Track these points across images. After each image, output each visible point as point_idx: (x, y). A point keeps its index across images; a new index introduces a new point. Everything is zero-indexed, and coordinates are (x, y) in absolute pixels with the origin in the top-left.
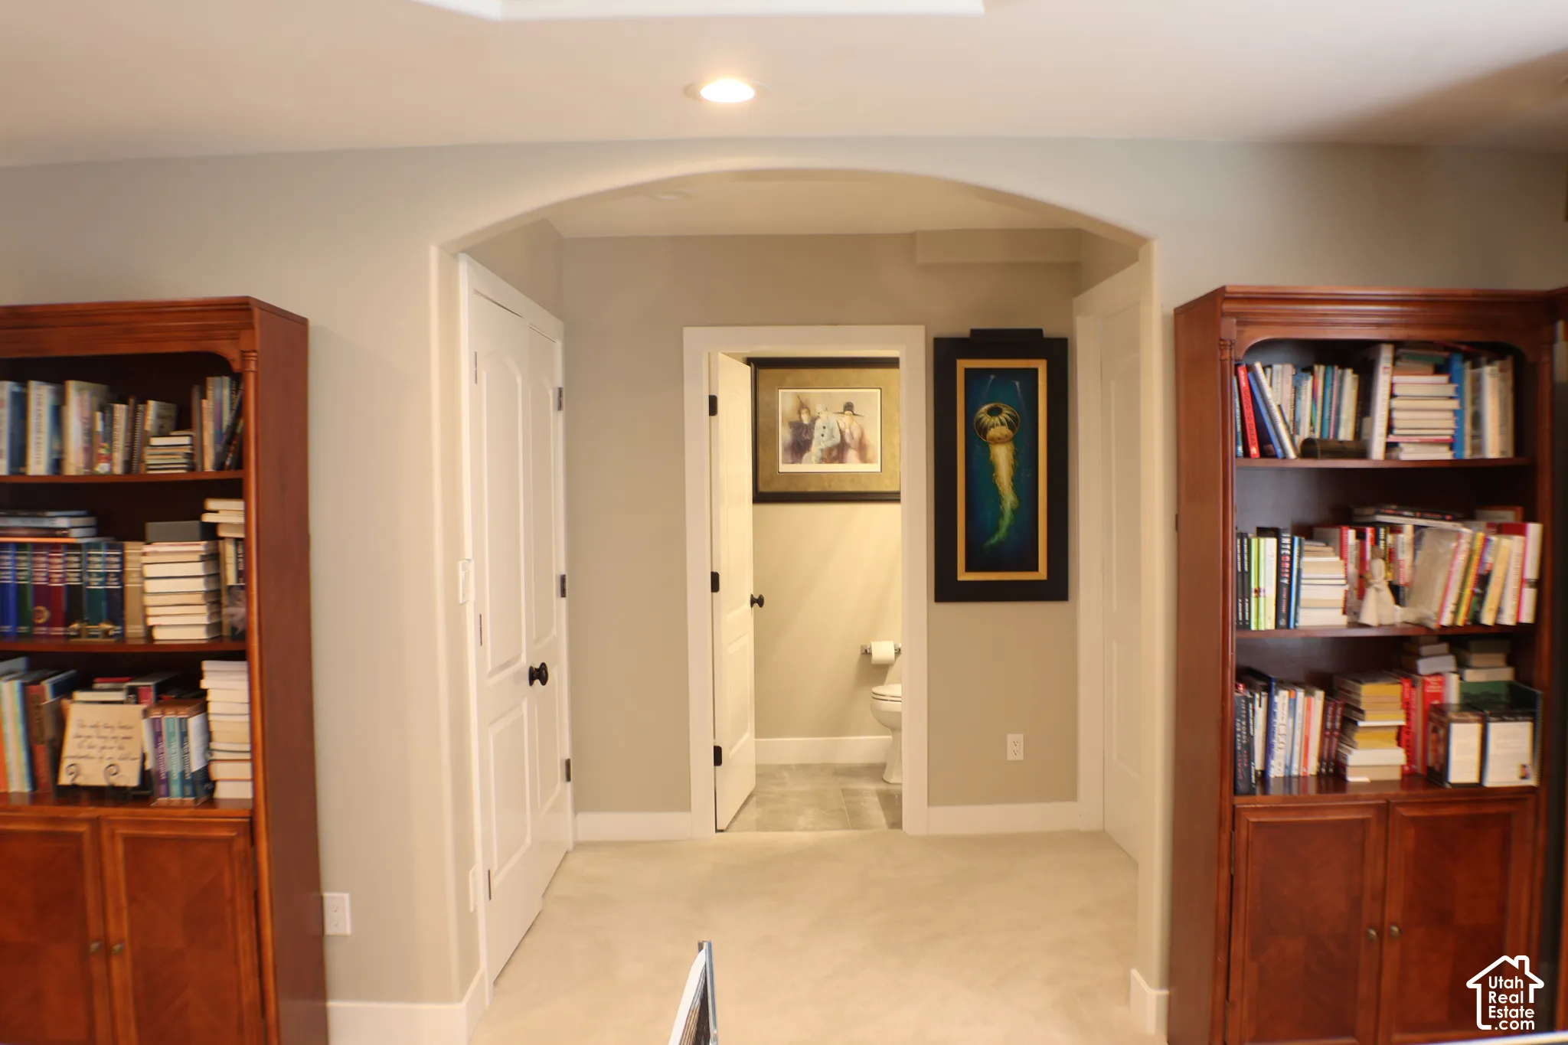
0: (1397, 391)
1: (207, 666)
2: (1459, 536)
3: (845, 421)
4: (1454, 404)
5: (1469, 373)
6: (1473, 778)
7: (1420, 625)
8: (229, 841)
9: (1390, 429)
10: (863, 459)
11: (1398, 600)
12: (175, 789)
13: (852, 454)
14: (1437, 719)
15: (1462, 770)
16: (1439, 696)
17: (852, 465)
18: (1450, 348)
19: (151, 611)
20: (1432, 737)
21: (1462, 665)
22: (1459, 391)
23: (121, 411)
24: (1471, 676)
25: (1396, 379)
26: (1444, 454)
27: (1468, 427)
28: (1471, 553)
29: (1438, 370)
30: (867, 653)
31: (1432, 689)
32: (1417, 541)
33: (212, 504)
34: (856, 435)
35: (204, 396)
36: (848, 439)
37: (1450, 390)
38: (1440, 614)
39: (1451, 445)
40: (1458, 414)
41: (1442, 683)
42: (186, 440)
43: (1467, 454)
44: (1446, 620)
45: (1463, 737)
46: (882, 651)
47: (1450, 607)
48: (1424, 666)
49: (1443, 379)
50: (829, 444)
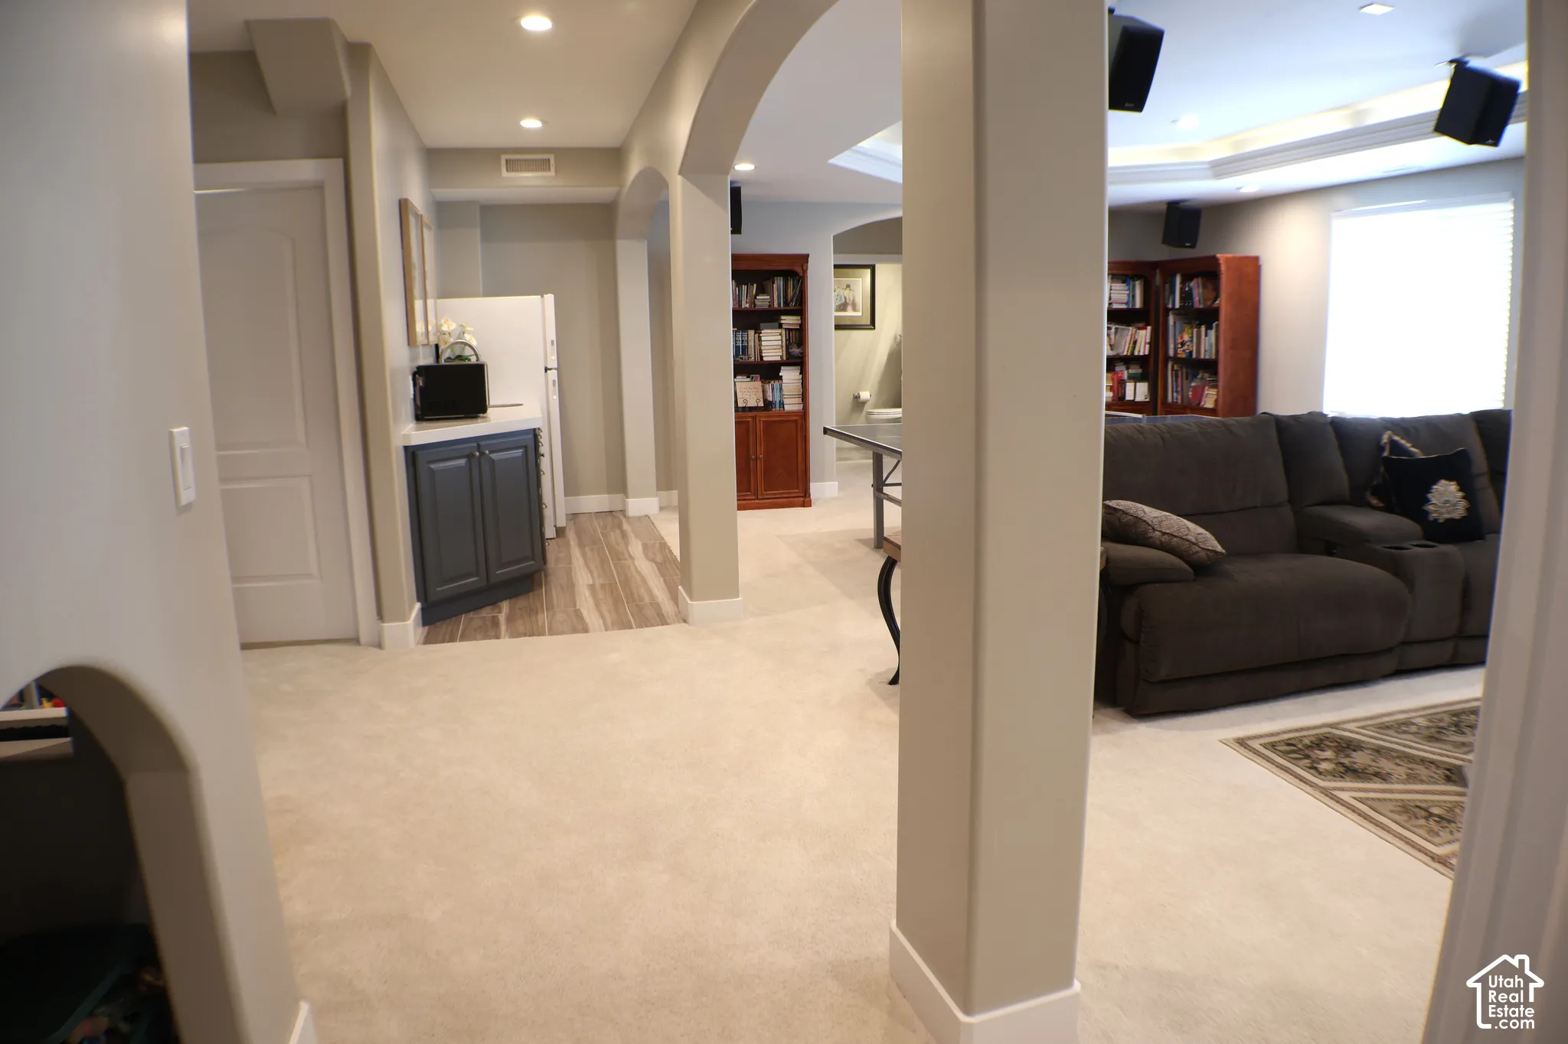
0: (1113, 288)
1: (782, 368)
2: (1129, 330)
3: (847, 293)
4: (1128, 292)
5: (1131, 283)
6: (1132, 399)
7: (1118, 355)
8: (796, 421)
9: (1110, 299)
10: (855, 309)
11: (1112, 349)
12: (778, 406)
13: (850, 308)
14: (1121, 384)
15: (1129, 396)
16: (1121, 377)
17: (850, 313)
18: (1127, 276)
19: (763, 351)
20: (1120, 388)
21: (1128, 369)
22: (1129, 289)
23: (744, 287)
24: (1131, 371)
25: (1113, 284)
26: (1124, 306)
27: (1131, 299)
28: (1132, 335)
29: (1123, 282)
30: (857, 397)
31: (1120, 375)
32: (1116, 332)
33: (783, 317)
34: (851, 299)
35: (773, 283)
36: (848, 301)
37: (1126, 288)
38: (1123, 352)
39: (1127, 304)
40: (1129, 295)
41: (1122, 374)
42: (768, 297)
43: (1130, 307)
44: (1125, 354)
45: (1130, 386)
46: (865, 395)
47: (1126, 350)
48: (1117, 369)
49: (1125, 285)
50: (840, 303)
